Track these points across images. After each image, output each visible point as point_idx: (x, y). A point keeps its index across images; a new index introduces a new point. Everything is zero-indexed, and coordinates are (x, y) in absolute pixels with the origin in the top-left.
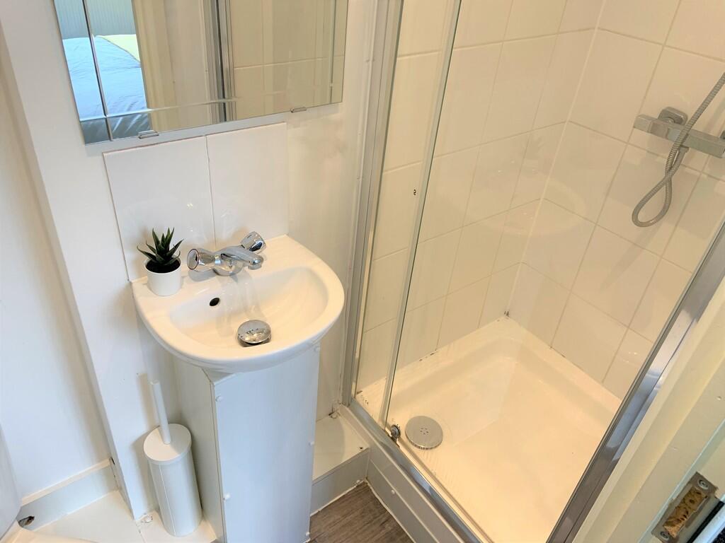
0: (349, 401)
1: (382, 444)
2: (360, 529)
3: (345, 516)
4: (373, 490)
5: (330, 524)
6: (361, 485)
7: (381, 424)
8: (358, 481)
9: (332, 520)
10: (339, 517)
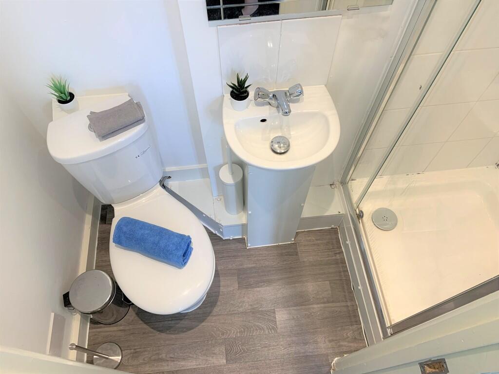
0: (344, 183)
1: (350, 215)
2: (322, 250)
3: (317, 240)
4: (339, 235)
5: (307, 240)
6: (334, 228)
7: (355, 206)
8: (333, 226)
9: (309, 238)
10: (314, 239)
